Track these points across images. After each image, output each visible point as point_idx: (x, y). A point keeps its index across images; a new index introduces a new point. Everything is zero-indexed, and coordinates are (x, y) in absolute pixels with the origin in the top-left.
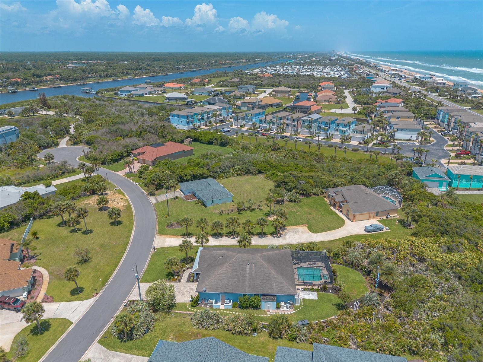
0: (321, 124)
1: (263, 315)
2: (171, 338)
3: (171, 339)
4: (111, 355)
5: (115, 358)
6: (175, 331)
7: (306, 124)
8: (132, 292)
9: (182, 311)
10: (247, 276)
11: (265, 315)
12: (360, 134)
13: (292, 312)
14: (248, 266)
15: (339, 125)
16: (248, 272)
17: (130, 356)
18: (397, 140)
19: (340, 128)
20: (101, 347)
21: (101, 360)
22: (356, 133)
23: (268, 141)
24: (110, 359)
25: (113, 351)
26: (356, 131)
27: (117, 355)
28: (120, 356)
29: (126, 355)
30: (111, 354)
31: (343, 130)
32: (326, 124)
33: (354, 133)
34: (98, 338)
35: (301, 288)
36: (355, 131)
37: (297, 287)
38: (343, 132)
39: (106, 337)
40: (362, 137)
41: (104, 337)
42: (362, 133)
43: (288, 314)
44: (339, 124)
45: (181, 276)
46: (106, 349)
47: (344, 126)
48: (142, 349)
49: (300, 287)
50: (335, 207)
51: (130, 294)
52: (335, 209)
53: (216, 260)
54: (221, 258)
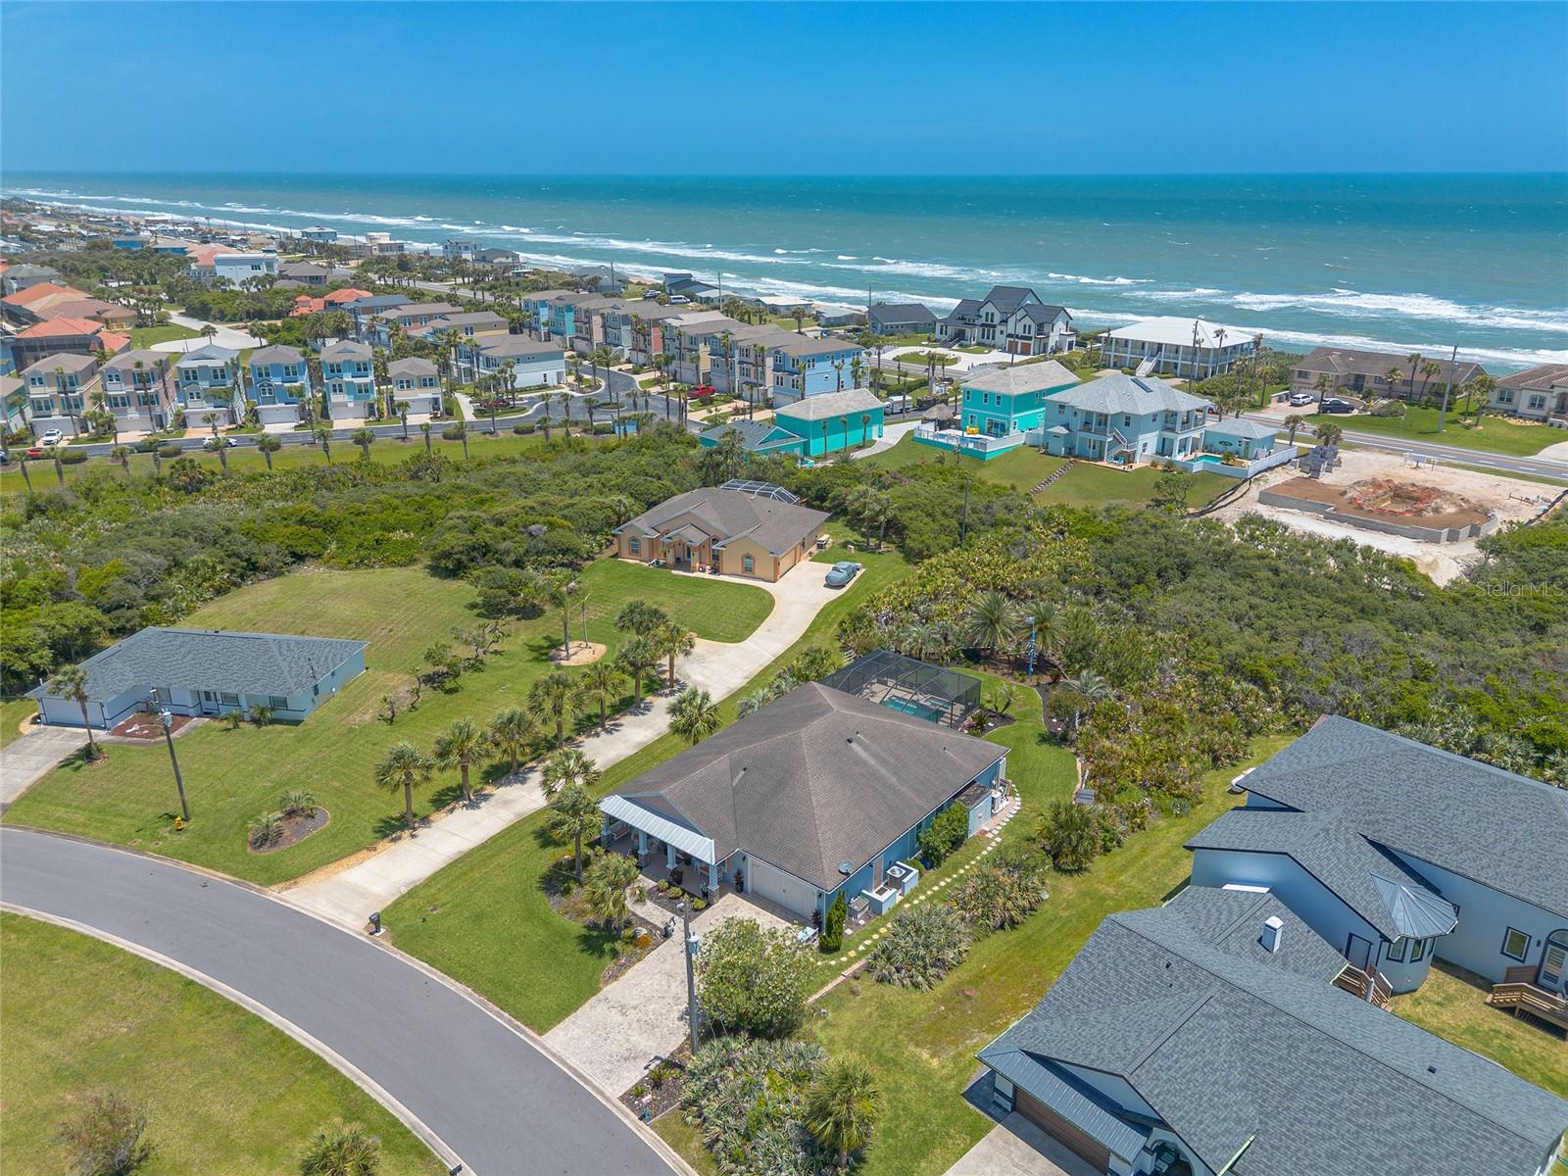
0: (268, 375)
6: (901, 1036)
7: (204, 385)
9: (827, 983)
12: (420, 387)
14: (853, 745)
15: (339, 371)
18: (523, 390)
19: (347, 378)
22: (408, 387)
23: (125, 463)
26: (408, 382)
31: (359, 385)
32: (288, 374)
33: (402, 387)
36: (402, 382)
38: (360, 391)
40: (430, 396)
42: (425, 385)
44: (338, 365)
45: (634, 922)
47: (359, 370)
48: (927, 1146)
50: (688, 568)
51: (582, 1084)
52: (689, 571)
53: (734, 789)
54: (743, 776)
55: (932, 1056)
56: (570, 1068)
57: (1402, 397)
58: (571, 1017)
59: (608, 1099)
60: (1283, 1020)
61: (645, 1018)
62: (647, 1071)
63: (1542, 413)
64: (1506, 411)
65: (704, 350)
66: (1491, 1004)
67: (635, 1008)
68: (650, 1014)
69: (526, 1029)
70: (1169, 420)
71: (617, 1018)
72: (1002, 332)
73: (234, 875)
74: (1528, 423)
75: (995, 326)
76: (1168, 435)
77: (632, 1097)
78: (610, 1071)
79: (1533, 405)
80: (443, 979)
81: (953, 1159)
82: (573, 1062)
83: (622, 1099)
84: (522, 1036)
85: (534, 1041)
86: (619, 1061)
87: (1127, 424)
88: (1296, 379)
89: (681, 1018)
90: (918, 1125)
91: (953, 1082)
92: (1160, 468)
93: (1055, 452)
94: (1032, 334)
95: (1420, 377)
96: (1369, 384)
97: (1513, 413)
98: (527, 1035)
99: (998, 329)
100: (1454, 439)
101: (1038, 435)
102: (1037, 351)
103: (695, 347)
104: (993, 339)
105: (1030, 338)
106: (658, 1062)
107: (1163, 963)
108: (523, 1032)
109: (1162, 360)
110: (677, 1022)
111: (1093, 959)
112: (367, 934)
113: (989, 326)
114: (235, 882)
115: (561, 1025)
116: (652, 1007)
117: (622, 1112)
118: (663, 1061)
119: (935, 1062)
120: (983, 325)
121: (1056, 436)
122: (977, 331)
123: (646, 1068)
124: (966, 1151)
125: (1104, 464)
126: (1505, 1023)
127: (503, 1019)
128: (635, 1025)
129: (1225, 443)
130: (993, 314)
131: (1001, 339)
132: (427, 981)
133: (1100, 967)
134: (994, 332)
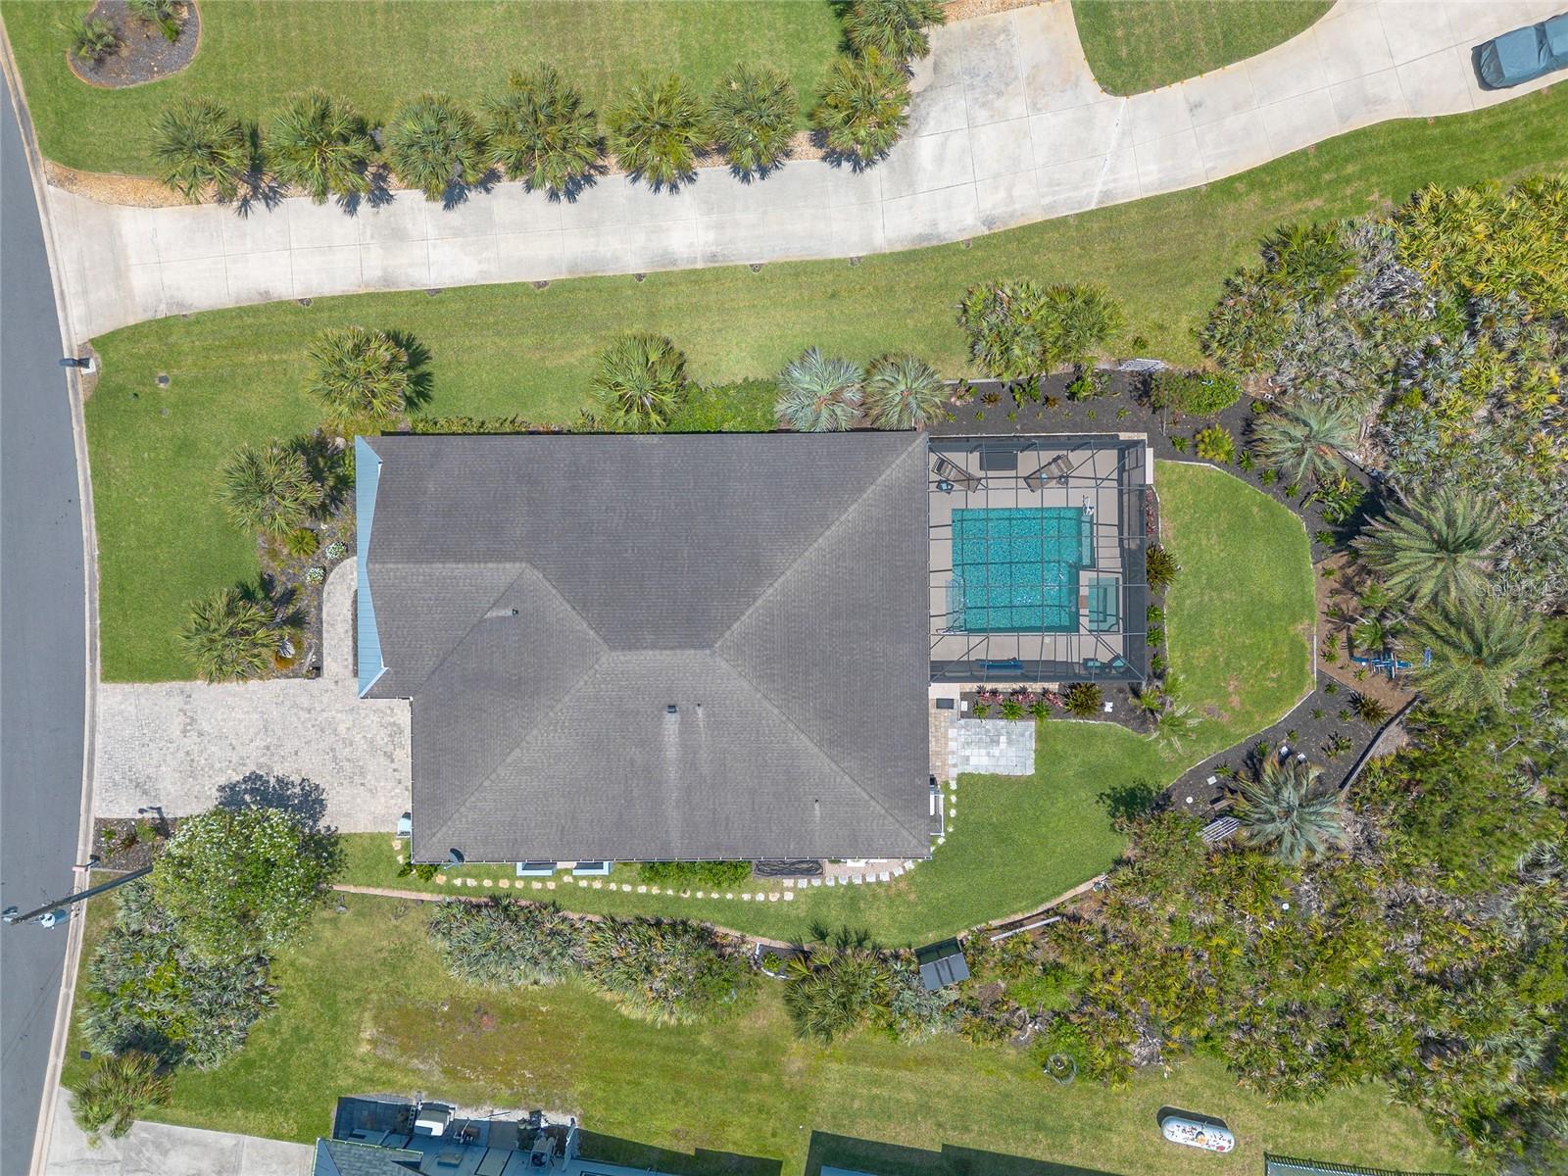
1: (760, 897)
2: (366, 1035)
3: (369, 1041)
6: (374, 997)
8: (91, 761)
9: (379, 886)
10: (672, 774)
11: (774, 897)
13: (898, 872)
14: (671, 721)
16: (672, 752)
17: (227, 1140)
21: (117, 1167)
24: (149, 1160)
27: (177, 1143)
29: (210, 1135)
30: (144, 1135)
35: (957, 697)
37: (937, 691)
43: (879, 883)
45: (311, 618)
48: (261, 1104)
49: (951, 690)
51: (85, 772)
53: (482, 621)
54: (504, 619)
55: (373, 1042)
56: (92, 744)
58: (140, 687)
59: (88, 810)
61: (195, 756)
62: (139, 816)
67: (200, 734)
68: (205, 755)
69: (98, 658)
71: (175, 731)
73: (28, 94)
77: (105, 829)
78: (115, 784)
80: (88, 510)
81: (264, 1132)
82: (99, 741)
83: (98, 821)
84: (87, 666)
85: (93, 681)
86: (131, 781)
89: (221, 789)
90: (275, 1083)
91: (350, 1081)
98: (93, 665)
106: (156, 816)
108: (93, 661)
110: (214, 790)
112: (75, 357)
115: (127, 687)
116: (213, 749)
117: (87, 835)
118: (162, 819)
119: (364, 1049)
123: (141, 811)
124: (278, 1137)
127: (91, 624)
128: (181, 754)
132: (73, 501)
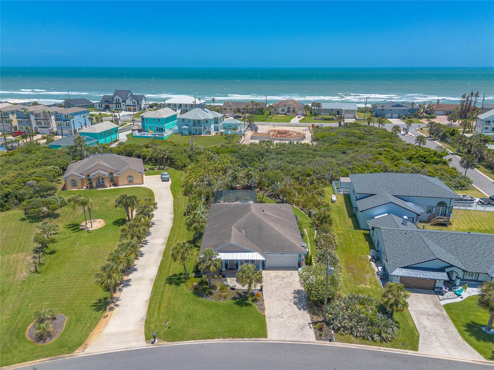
4: (425, 331)
5: (425, 326)
20: (422, 343)
24: (431, 330)
25: (417, 331)
27: (420, 324)
28: (419, 322)
30: (423, 331)
34: (410, 353)
39: (403, 345)
41: (404, 346)
45: (245, 291)
46: (420, 338)
50: (104, 186)
51: (300, 343)
52: (105, 188)
53: (245, 235)
56: (290, 341)
57: (251, 113)
58: (268, 327)
59: (313, 342)
60: (440, 234)
61: (290, 315)
63: (284, 113)
64: (276, 113)
65: (13, 117)
66: (431, 225)
67: (282, 314)
69: (259, 339)
70: (216, 121)
71: (282, 320)
72: (124, 105)
73: (47, 357)
74: (283, 115)
75: (120, 103)
76: (216, 125)
77: (319, 338)
78: (303, 335)
79: (282, 111)
80: (206, 341)
82: (288, 339)
83: (317, 340)
84: (261, 342)
85: (267, 341)
86: (301, 331)
87: (207, 122)
88: (223, 111)
89: (300, 310)
92: (219, 134)
93: (185, 134)
94: (136, 105)
95: (255, 107)
96: (242, 110)
97: (278, 114)
98: (262, 340)
99: (122, 104)
100: (270, 121)
101: (176, 130)
102: (139, 110)
103: (7, 116)
104: (121, 107)
105: (136, 106)
106: (311, 324)
107: (404, 234)
108: (260, 340)
109: (183, 109)
111: (388, 240)
112: (151, 344)
113: (118, 103)
114: (50, 360)
115: (269, 331)
116: (287, 311)
117: (323, 343)
120: (115, 103)
121: (185, 129)
122: (114, 105)
123: (311, 328)
125: (203, 135)
126: (437, 228)
127: (247, 341)
128: (290, 318)
129: (230, 126)
130: (119, 99)
131: (124, 107)
132: (202, 345)
133: (391, 241)
134: (120, 105)
